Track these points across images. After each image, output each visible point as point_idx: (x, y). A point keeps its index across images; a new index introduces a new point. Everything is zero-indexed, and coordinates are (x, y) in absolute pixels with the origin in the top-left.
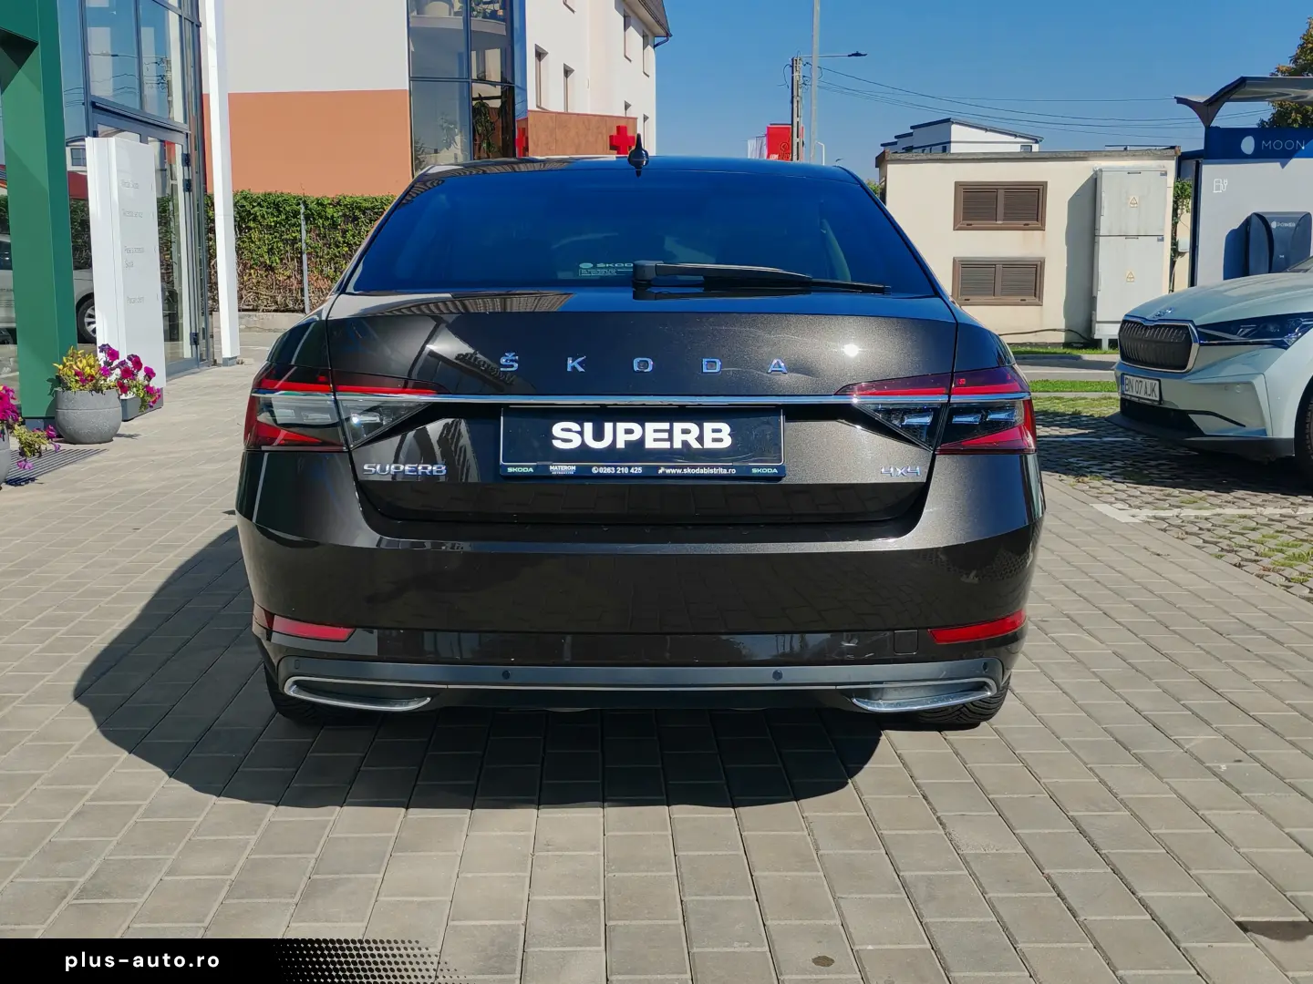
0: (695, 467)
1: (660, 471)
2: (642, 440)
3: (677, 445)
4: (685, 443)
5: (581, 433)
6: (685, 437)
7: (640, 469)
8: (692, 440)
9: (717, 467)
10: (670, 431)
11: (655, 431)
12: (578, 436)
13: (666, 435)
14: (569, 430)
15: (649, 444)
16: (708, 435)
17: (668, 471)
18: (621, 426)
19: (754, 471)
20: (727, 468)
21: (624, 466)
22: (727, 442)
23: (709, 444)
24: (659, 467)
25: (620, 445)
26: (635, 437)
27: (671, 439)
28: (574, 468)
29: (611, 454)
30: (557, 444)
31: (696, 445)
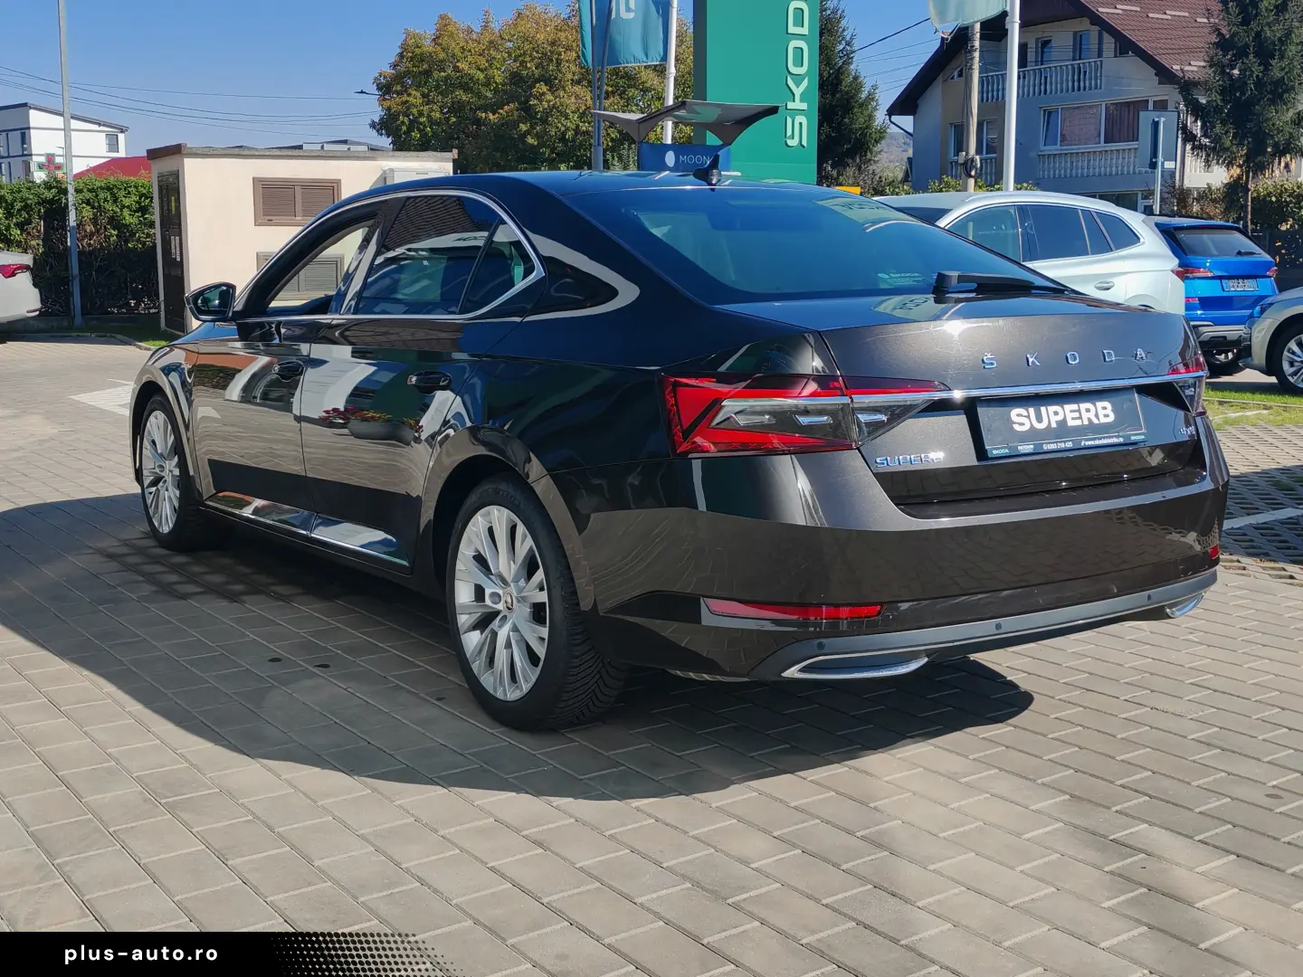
0: (1100, 439)
1: (1082, 444)
2: (1064, 421)
3: (1086, 422)
4: (1089, 419)
5: (1028, 417)
6: (1089, 415)
7: (1070, 443)
8: (1092, 415)
9: (1112, 437)
10: (1079, 411)
11: (1071, 411)
12: (1027, 419)
13: (1077, 415)
14: (1022, 415)
15: (1071, 423)
16: (1101, 413)
17: (1087, 443)
18: (1052, 409)
19: (1133, 438)
20: (1118, 437)
21: (1061, 442)
22: (1112, 418)
23: (1103, 420)
24: (1082, 440)
25: (1054, 425)
26: (1060, 417)
27: (1080, 418)
28: (1032, 446)
29: (1049, 433)
30: (1017, 427)
31: (1096, 421)
